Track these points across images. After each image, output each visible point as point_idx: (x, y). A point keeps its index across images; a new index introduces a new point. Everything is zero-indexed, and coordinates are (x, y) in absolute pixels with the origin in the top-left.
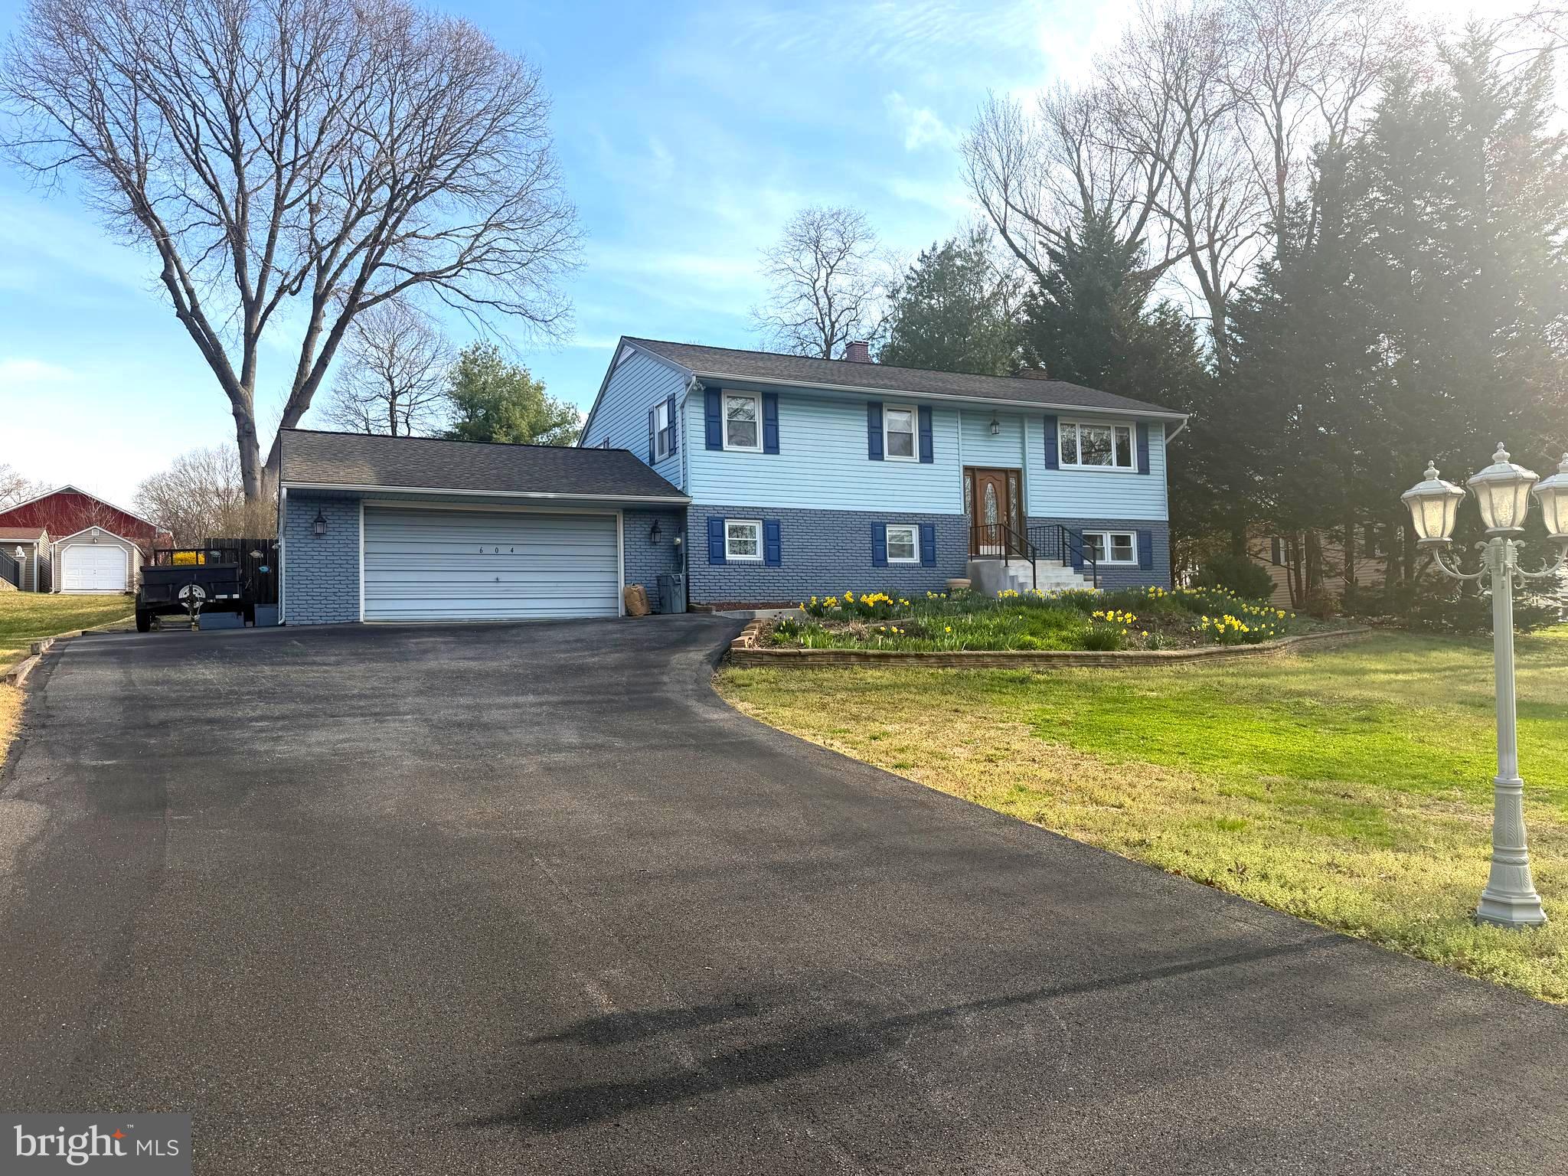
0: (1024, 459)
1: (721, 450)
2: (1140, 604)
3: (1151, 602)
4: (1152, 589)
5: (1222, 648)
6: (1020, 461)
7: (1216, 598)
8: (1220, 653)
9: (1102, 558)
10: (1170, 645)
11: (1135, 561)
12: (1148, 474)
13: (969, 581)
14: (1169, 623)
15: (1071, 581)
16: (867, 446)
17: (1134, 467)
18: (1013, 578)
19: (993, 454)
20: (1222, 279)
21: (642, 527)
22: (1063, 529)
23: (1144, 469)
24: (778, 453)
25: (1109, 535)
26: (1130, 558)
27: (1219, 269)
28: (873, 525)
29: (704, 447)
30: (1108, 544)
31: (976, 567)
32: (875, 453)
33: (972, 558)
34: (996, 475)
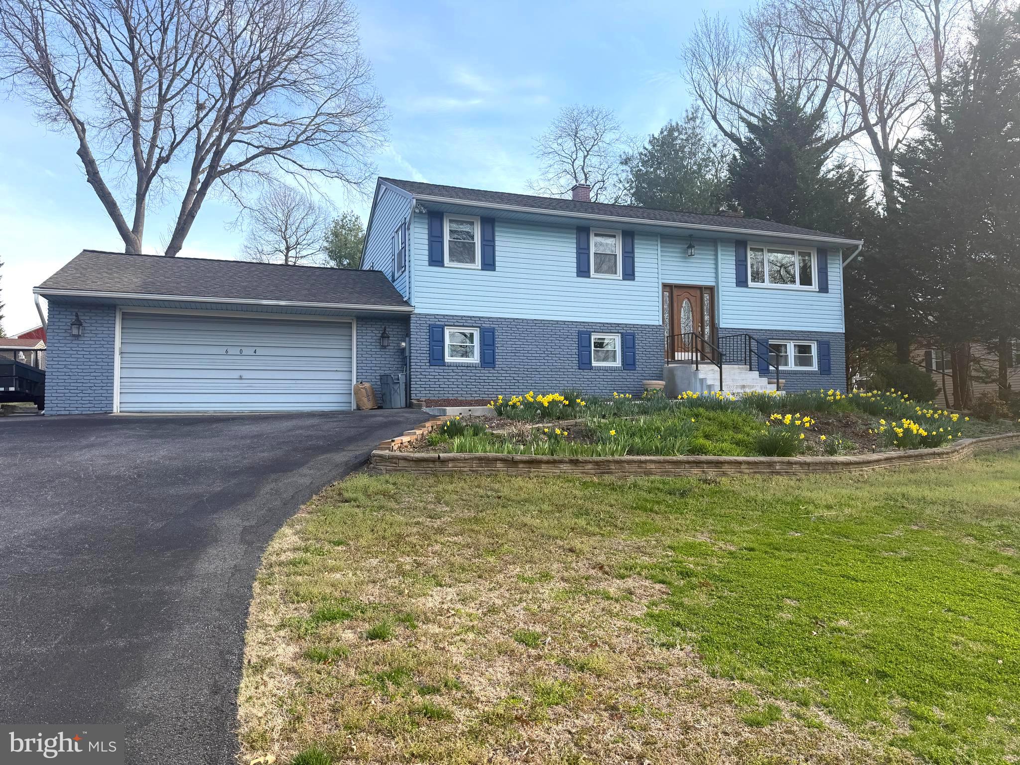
0: (717, 277)
1: (443, 266)
2: (819, 408)
3: (830, 404)
4: (830, 392)
5: (901, 453)
6: (713, 279)
7: (891, 402)
8: (900, 458)
9: (786, 364)
10: (849, 450)
11: (815, 367)
12: (827, 292)
13: (663, 383)
14: (847, 425)
15: (757, 384)
16: (575, 265)
17: (815, 286)
18: (702, 381)
19: (690, 273)
20: (891, 136)
21: (373, 333)
22: (750, 338)
23: (824, 288)
24: (494, 270)
25: (792, 345)
26: (810, 365)
27: (888, 130)
28: (580, 333)
29: (427, 263)
30: (791, 350)
31: (671, 371)
32: (583, 271)
33: (668, 363)
34: (692, 292)
